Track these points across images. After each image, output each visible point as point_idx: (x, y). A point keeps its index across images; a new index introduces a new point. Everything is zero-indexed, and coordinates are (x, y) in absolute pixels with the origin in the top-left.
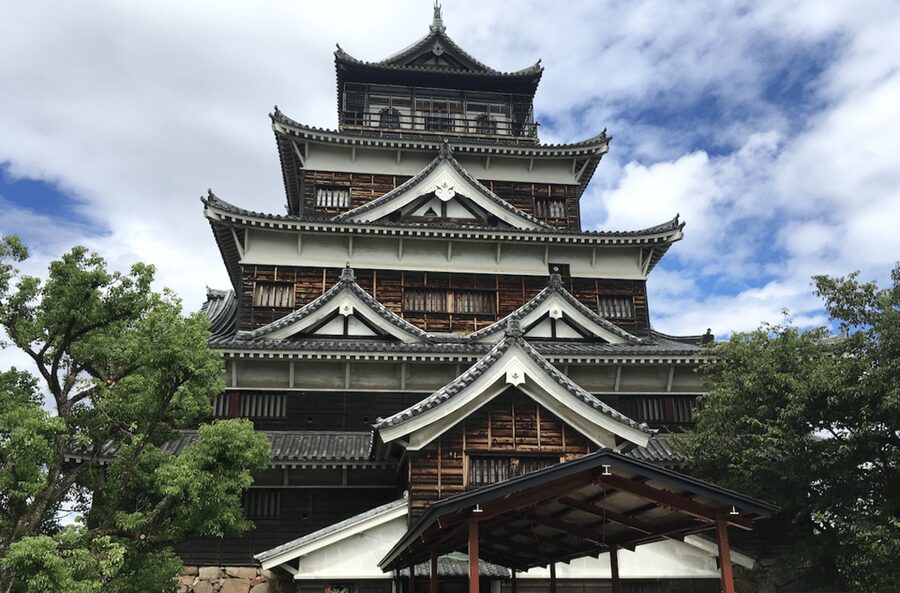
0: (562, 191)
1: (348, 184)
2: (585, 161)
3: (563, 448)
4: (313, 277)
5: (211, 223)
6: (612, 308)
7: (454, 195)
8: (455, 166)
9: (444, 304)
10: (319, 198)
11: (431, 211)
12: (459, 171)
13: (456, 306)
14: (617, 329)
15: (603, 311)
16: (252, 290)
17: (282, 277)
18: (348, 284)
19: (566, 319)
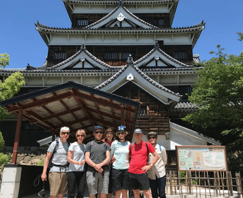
0: (163, 15)
1: (88, 17)
2: (172, 4)
3: (148, 103)
4: (73, 49)
5: (39, 32)
6: (179, 55)
7: (123, 19)
8: (124, 9)
9: (118, 56)
10: (78, 23)
11: (116, 25)
12: (125, 10)
13: (122, 56)
14: (179, 62)
15: (176, 57)
16: (52, 54)
17: (62, 49)
18: (83, 50)
19: (160, 59)
